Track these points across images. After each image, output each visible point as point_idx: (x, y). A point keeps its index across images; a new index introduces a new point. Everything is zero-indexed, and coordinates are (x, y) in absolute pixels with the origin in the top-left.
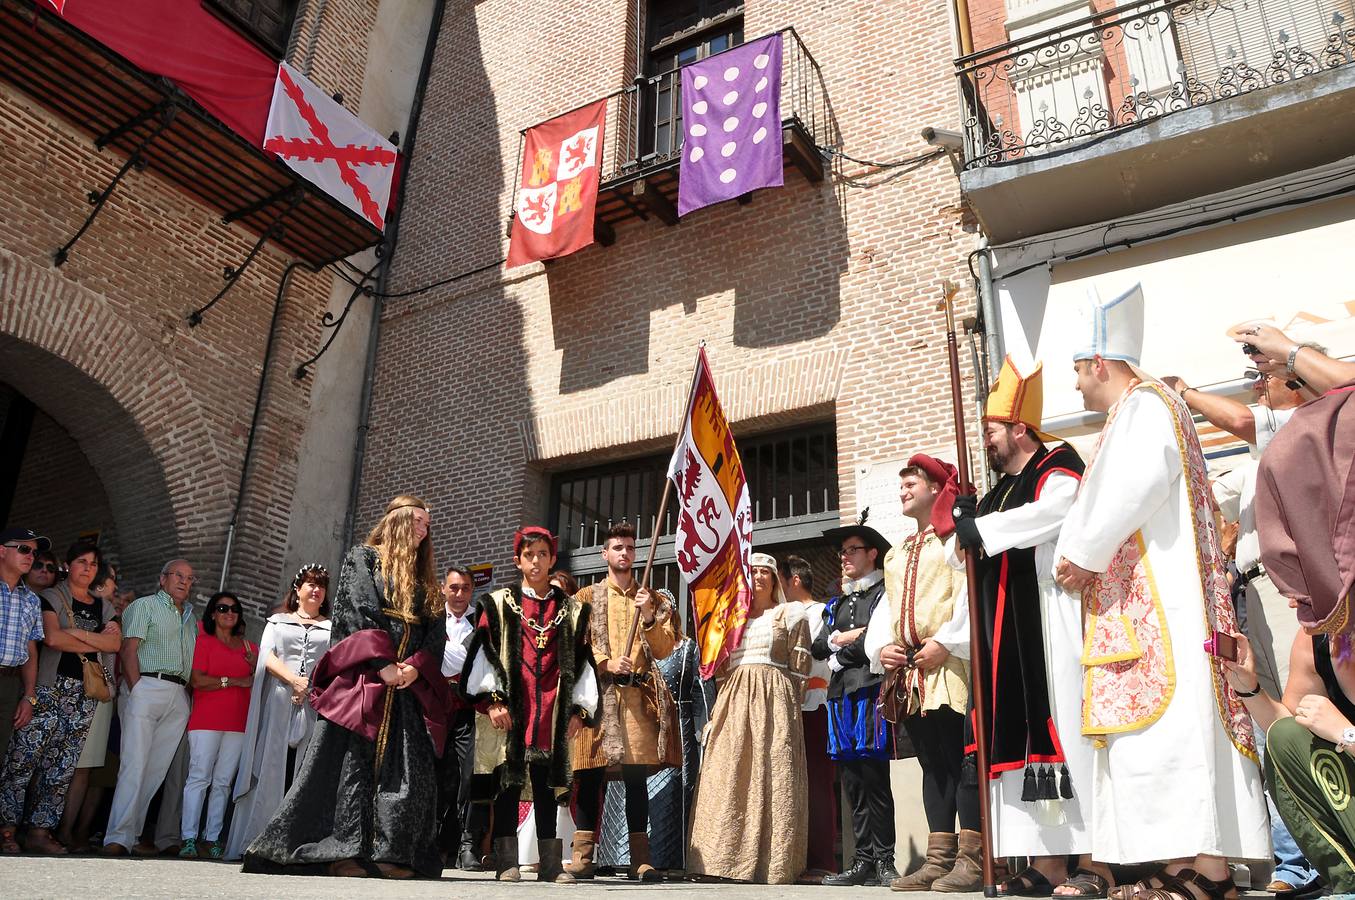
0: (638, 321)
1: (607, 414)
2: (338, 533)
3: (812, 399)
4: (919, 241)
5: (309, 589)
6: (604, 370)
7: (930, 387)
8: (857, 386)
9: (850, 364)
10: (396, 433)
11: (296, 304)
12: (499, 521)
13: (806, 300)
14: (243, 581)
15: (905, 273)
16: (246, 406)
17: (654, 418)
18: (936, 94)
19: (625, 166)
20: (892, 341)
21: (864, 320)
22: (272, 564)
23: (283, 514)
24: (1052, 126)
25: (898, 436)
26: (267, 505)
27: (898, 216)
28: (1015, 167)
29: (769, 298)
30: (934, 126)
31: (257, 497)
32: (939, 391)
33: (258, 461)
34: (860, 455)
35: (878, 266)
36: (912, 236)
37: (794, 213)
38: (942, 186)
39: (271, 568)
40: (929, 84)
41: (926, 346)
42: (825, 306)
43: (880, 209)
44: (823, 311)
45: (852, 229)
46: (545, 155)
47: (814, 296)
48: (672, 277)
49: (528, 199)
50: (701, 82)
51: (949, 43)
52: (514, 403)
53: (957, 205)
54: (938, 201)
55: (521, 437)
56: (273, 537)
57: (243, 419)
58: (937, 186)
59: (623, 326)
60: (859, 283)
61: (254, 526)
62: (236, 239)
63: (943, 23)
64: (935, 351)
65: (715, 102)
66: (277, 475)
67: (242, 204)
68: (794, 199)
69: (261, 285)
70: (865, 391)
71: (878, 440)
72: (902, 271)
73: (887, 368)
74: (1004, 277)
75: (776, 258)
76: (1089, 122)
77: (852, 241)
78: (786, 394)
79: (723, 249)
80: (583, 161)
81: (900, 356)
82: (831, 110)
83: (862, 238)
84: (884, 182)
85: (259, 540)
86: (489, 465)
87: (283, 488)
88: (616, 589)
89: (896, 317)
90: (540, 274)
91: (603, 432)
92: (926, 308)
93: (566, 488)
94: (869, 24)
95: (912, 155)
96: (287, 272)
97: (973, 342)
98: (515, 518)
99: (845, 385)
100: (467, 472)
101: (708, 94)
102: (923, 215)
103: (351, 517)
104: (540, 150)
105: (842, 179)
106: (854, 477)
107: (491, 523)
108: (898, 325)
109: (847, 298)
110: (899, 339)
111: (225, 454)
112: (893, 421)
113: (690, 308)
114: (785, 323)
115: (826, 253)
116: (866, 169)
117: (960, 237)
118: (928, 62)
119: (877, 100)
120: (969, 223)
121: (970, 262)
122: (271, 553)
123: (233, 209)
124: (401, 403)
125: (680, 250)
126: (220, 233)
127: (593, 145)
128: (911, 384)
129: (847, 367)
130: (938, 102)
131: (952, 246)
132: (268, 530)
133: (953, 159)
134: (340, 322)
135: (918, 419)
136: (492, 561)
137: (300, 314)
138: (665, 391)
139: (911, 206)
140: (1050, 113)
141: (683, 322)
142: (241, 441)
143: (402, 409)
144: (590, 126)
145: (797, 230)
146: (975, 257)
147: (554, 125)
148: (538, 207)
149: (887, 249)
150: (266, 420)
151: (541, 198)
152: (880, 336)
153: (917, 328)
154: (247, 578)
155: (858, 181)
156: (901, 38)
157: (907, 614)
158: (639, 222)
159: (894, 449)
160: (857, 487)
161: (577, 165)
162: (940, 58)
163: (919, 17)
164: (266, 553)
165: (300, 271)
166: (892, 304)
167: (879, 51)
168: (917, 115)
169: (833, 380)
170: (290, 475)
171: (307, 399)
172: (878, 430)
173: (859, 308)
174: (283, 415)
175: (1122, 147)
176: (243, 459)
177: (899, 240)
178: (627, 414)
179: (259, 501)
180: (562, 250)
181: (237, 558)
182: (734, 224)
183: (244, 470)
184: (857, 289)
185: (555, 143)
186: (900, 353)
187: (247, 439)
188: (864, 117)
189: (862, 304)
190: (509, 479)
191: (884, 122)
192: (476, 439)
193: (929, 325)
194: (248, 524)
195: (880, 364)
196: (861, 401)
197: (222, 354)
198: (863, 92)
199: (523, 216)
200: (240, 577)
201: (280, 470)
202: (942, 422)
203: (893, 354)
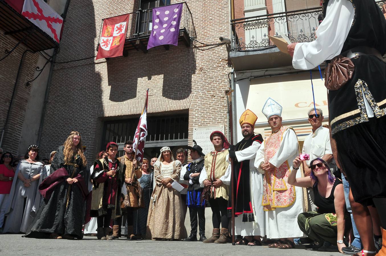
0: (134, 80)
1: (123, 106)
2: (37, 133)
3: (182, 108)
4: (215, 67)
5: (32, 152)
6: (123, 93)
7: (215, 108)
8: (195, 105)
9: (194, 99)
10: (57, 105)
11: (27, 63)
12: (88, 134)
13: (183, 80)
14: (7, 147)
15: (211, 76)
16: (10, 93)
17: (137, 108)
18: (223, 27)
19: (134, 35)
20: (206, 94)
21: (199, 87)
22: (16, 142)
23: (20, 127)
24: (255, 43)
25: (206, 120)
26: (15, 124)
27: (210, 60)
28: (244, 52)
29: (172, 78)
30: (222, 36)
31: (13, 121)
32: (218, 109)
33: (13, 110)
34: (195, 124)
35: (204, 73)
36: (214, 66)
37: (181, 55)
38: (223, 53)
39: (15, 143)
40: (222, 24)
41: (215, 97)
42: (188, 82)
43: (205, 57)
44: (187, 83)
45: (197, 61)
46: (110, 28)
47: (185, 79)
48: (144, 68)
49: (103, 40)
50: (158, 13)
51: (228, 13)
52: (95, 100)
53: (227, 59)
54: (221, 57)
55: (96, 110)
56: (16, 134)
57: (9, 97)
58: (222, 53)
59: (129, 81)
60: (198, 77)
61: (11, 130)
62: (8, 40)
63: (227, 7)
64: (217, 98)
65: (161, 19)
66: (19, 115)
67: (12, 30)
68: (181, 51)
69: (16, 56)
70: (197, 107)
71: (200, 121)
72: (210, 75)
73: (204, 101)
74: (238, 80)
75: (175, 67)
76: (264, 43)
77: (197, 65)
78: (175, 106)
79: (160, 62)
80: (121, 32)
81: (208, 99)
82: (194, 27)
83: (199, 64)
84: (207, 50)
85: (12, 134)
86: (86, 117)
87: (21, 119)
88: (127, 158)
89: (207, 88)
90: (104, 62)
91: (121, 111)
92: (216, 86)
93: (108, 126)
94: (206, 4)
95: (215, 43)
96: (25, 52)
97: (228, 97)
98: (93, 133)
99: (192, 105)
100: (79, 119)
101: (160, 17)
102: (217, 60)
103: (41, 129)
104: (108, 26)
105: (195, 47)
106: (193, 130)
107: (86, 134)
108: (208, 90)
109: (194, 81)
110: (208, 94)
111: (2, 108)
112: (204, 116)
113: (150, 79)
114: (176, 85)
115: (189, 67)
116: (202, 45)
117: (227, 68)
118: (222, 17)
119: (207, 26)
120: (230, 64)
121: (229, 75)
122: (16, 139)
123: (8, 31)
124: (58, 96)
125: (147, 61)
126: (3, 38)
127: (125, 27)
128: (210, 107)
129: (193, 100)
130: (224, 29)
131: (224, 70)
132: (15, 132)
133: (227, 46)
134: (42, 70)
135: (211, 116)
136: (86, 146)
137: (28, 66)
138: (141, 101)
139: (214, 57)
140: (255, 39)
141: (147, 82)
142: (8, 104)
143: (59, 98)
144: (124, 21)
145: (182, 60)
146: (230, 74)
147: (113, 19)
148: (106, 43)
149: (206, 68)
150: (16, 98)
151: (107, 40)
152: (203, 92)
153: (213, 91)
154: (8, 146)
155: (200, 48)
156: (215, 9)
157: (212, 172)
158: (135, 51)
159: (204, 124)
160: (193, 133)
161: (119, 32)
162: (225, 17)
163: (221, 4)
164: (14, 139)
165: (29, 53)
166: (206, 84)
167: (209, 12)
168: (218, 32)
169: (189, 103)
170: (23, 115)
171: (29, 92)
172: (200, 118)
173: (197, 84)
174: (21, 97)
175: (273, 52)
176: (8, 109)
177: (210, 66)
178: (129, 106)
179: (13, 123)
180: (112, 55)
181: (5, 140)
182: (163, 55)
183: (8, 113)
184: (197, 79)
185: (113, 25)
186: (208, 98)
187: (10, 103)
188: (203, 30)
189: (198, 83)
190: (92, 122)
191: (208, 33)
192: (82, 109)
193: (216, 91)
194: (9, 129)
195: (202, 100)
196: (196, 110)
197: (3, 76)
198: (203, 23)
199: (101, 45)
200: (6, 146)
201: (20, 114)
202: (218, 118)
203: (206, 98)
